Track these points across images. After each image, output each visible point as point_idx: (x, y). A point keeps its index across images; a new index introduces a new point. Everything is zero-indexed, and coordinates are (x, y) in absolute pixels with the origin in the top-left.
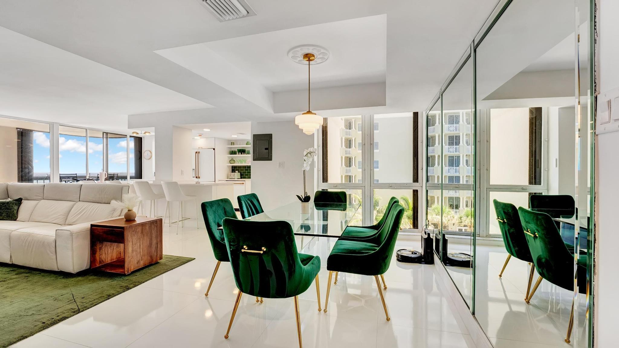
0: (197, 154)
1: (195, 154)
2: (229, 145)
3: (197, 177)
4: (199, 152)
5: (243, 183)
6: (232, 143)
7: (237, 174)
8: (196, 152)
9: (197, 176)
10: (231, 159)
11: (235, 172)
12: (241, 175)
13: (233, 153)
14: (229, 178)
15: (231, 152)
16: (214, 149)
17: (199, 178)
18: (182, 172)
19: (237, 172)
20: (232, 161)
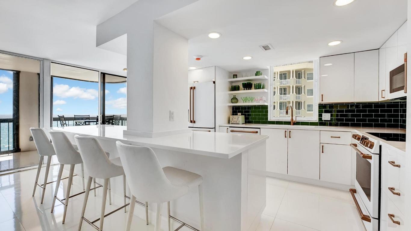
0: (192, 90)
1: (189, 90)
2: (230, 78)
3: (191, 122)
4: (195, 88)
5: (257, 132)
6: (235, 76)
7: (240, 118)
8: (191, 88)
9: (192, 120)
10: (233, 97)
11: (237, 115)
12: (246, 119)
13: (235, 88)
14: (230, 123)
15: (233, 88)
16: (214, 82)
17: (194, 122)
18: (171, 116)
19: (239, 114)
20: (234, 99)
